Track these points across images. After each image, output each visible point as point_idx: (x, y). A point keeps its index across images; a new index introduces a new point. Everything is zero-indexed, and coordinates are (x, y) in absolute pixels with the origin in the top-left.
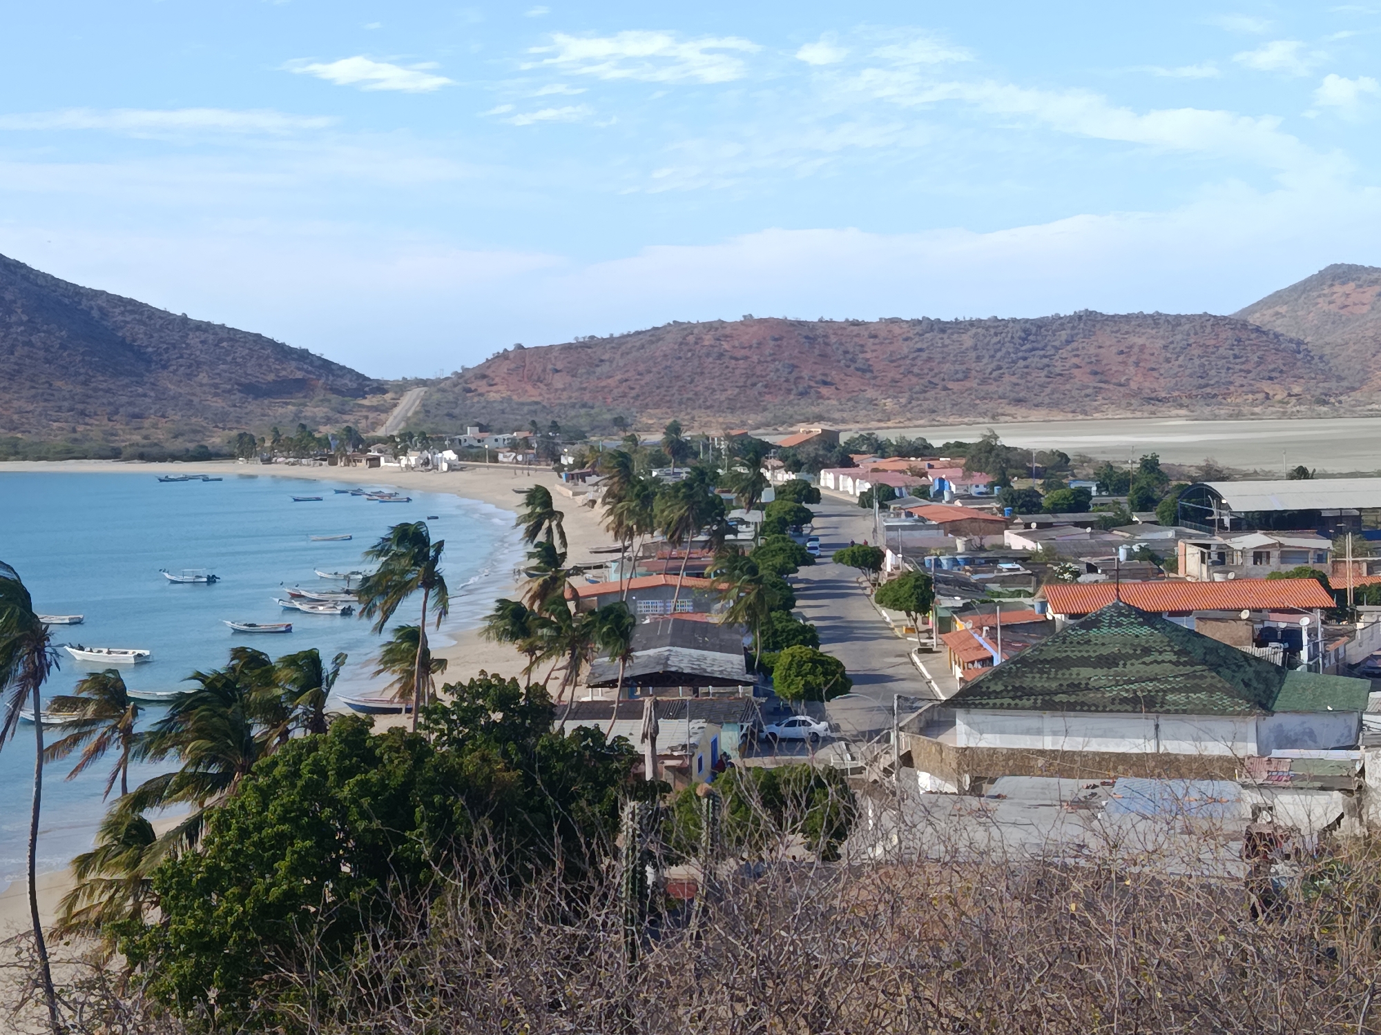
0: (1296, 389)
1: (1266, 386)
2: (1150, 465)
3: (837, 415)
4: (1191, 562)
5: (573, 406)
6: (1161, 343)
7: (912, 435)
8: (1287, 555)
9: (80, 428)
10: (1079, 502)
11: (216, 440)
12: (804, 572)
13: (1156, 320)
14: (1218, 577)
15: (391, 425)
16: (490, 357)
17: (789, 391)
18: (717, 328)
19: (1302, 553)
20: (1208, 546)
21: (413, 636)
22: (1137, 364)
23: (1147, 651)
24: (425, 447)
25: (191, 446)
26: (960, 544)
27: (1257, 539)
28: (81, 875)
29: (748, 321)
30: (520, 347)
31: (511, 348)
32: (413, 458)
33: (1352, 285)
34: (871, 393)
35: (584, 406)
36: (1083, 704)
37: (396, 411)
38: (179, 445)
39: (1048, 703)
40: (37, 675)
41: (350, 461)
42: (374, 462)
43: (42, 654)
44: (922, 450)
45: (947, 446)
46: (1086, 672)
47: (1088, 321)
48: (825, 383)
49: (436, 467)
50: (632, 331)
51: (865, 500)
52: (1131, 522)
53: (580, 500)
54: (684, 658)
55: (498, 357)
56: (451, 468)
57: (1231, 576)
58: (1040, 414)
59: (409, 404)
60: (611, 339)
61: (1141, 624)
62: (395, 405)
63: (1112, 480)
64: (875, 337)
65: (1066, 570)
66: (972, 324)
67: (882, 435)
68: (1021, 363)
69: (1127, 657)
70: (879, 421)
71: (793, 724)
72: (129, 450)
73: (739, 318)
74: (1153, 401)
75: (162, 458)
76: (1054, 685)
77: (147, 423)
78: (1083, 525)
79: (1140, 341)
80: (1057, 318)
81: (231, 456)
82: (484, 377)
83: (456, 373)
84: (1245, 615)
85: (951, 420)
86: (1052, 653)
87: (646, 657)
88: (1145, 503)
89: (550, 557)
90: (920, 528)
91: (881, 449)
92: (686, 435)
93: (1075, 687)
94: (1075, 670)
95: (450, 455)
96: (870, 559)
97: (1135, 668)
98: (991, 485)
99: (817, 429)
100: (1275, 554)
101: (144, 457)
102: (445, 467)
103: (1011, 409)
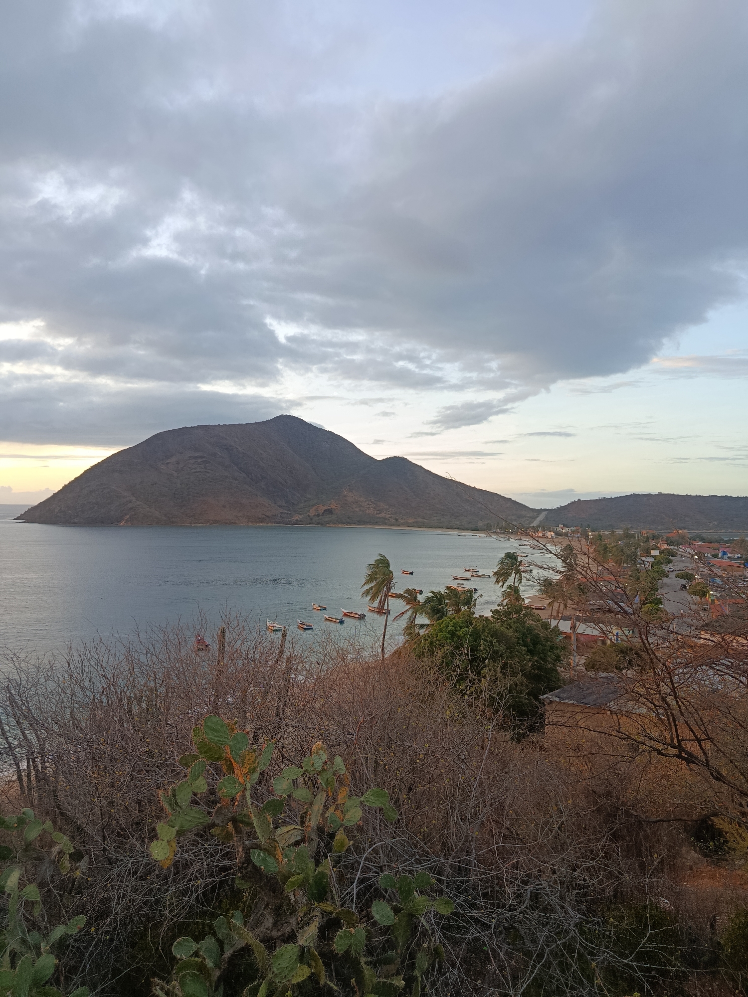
7: (717, 536)
12: (664, 580)
15: (535, 524)
16: (570, 503)
18: (649, 496)
21: (514, 590)
29: (660, 494)
30: (579, 500)
31: (577, 500)
37: (538, 519)
43: (391, 582)
50: (619, 496)
55: (572, 503)
56: (552, 537)
59: (542, 517)
60: (611, 498)
62: (538, 517)
64: (707, 501)
70: (706, 530)
73: (656, 493)
82: (567, 509)
83: (558, 507)
92: (632, 532)
95: (552, 533)
96: (688, 577)
98: (743, 555)
101: (458, 529)
102: (550, 537)
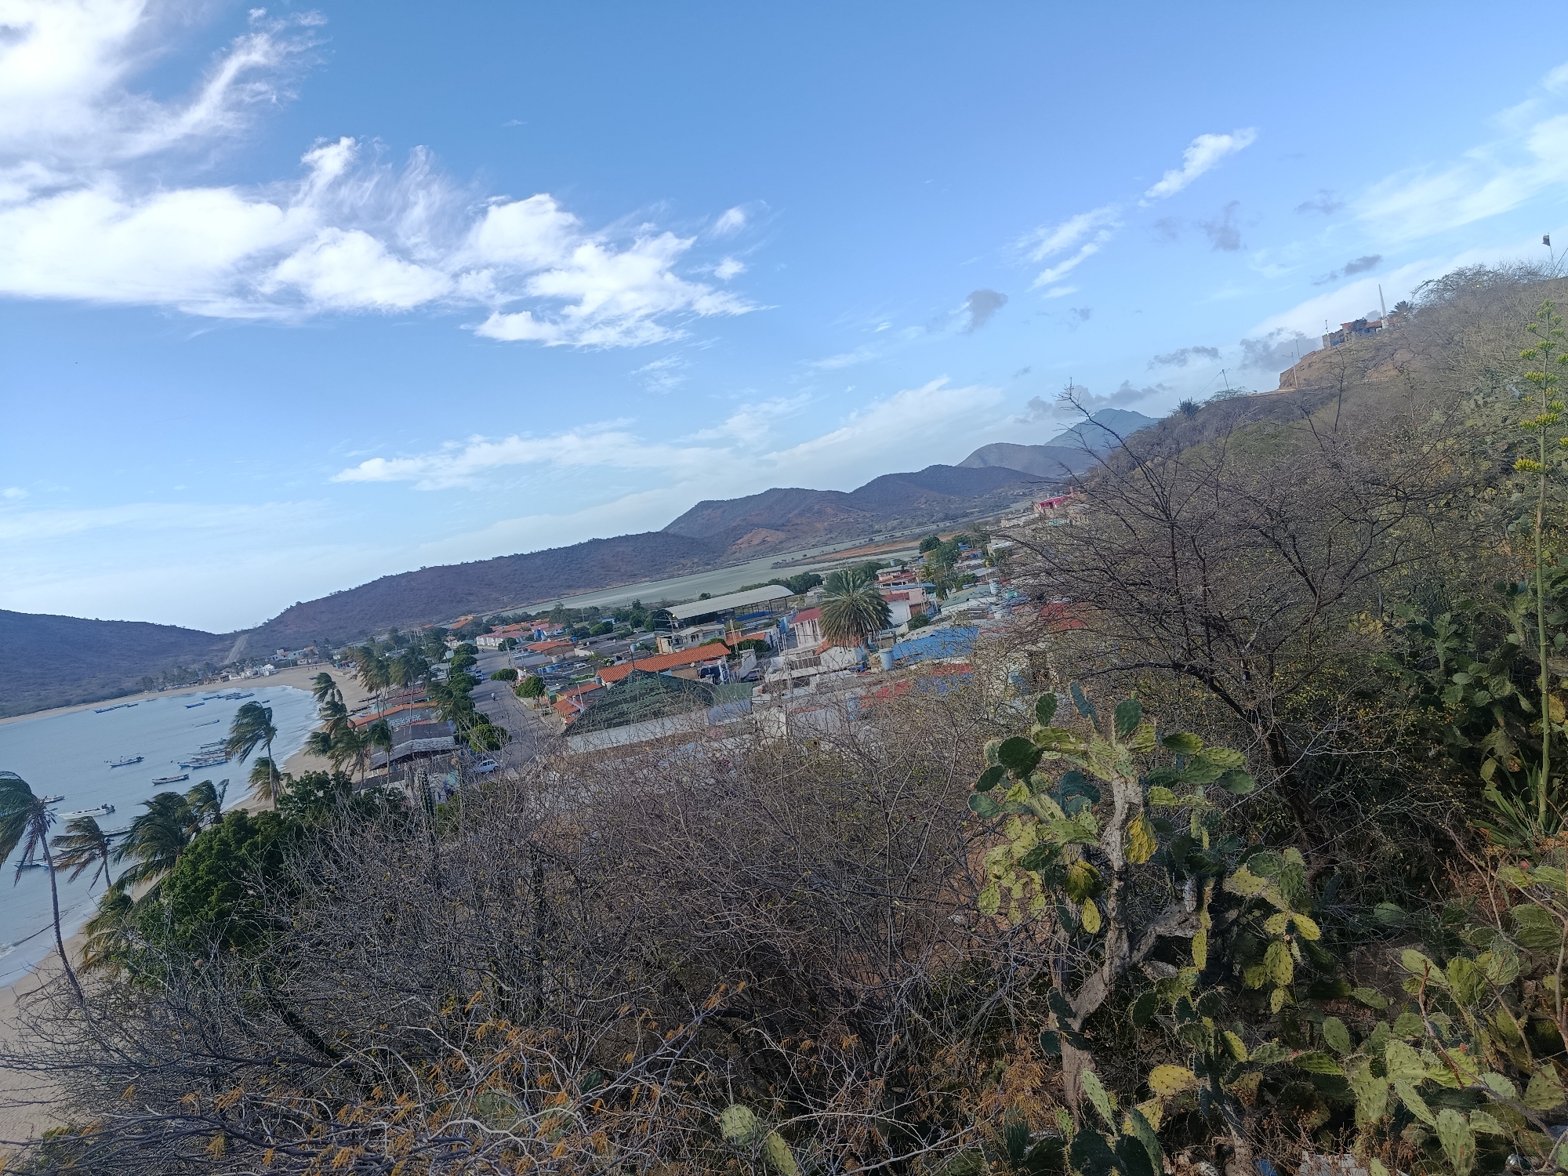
0: (696, 560)
1: (682, 561)
2: (637, 605)
3: (479, 609)
4: (665, 646)
5: (335, 629)
6: (631, 549)
7: (520, 612)
8: (705, 634)
9: (43, 693)
10: (608, 629)
11: (128, 684)
12: (477, 689)
13: (627, 538)
14: (677, 651)
15: (232, 656)
16: (283, 611)
17: (452, 601)
18: (408, 576)
19: (713, 632)
20: (670, 637)
21: (265, 763)
22: (622, 560)
23: (652, 690)
24: (254, 665)
25: (114, 690)
26: (554, 659)
27: (692, 630)
28: (90, 934)
30: (299, 603)
31: (294, 605)
32: (248, 673)
33: (711, 510)
34: (495, 595)
35: (341, 628)
36: (627, 721)
37: (233, 649)
38: (107, 691)
39: (610, 724)
40: (41, 829)
41: (212, 681)
42: (226, 679)
43: (43, 817)
44: (527, 618)
45: (538, 614)
46: (625, 706)
47: (595, 543)
48: (470, 594)
49: (263, 675)
50: (361, 585)
51: (502, 647)
52: (633, 633)
53: (348, 676)
54: (420, 745)
55: (288, 610)
56: (271, 673)
57: (683, 649)
58: (582, 591)
59: (240, 644)
60: (350, 591)
61: (647, 678)
62: (234, 645)
63: (621, 616)
64: (492, 567)
65: (607, 661)
66: (539, 553)
67: (505, 614)
68: (567, 568)
69: (642, 695)
71: (485, 764)
72: (78, 699)
73: (418, 569)
74: (632, 577)
75: (97, 700)
76: (612, 716)
77: (84, 682)
78: (612, 639)
79: (622, 549)
80: (580, 544)
81: (140, 691)
82: (281, 622)
83: (265, 623)
84: (693, 665)
85: (538, 601)
86: (608, 700)
87: (400, 748)
88: (638, 623)
89: (337, 708)
90: (532, 656)
91: (505, 621)
92: (401, 633)
93: (622, 714)
94: (620, 706)
95: (269, 667)
96: (510, 675)
97: (648, 699)
98: (564, 629)
99: (470, 617)
100: (701, 634)
102: (267, 673)
103: (567, 591)
